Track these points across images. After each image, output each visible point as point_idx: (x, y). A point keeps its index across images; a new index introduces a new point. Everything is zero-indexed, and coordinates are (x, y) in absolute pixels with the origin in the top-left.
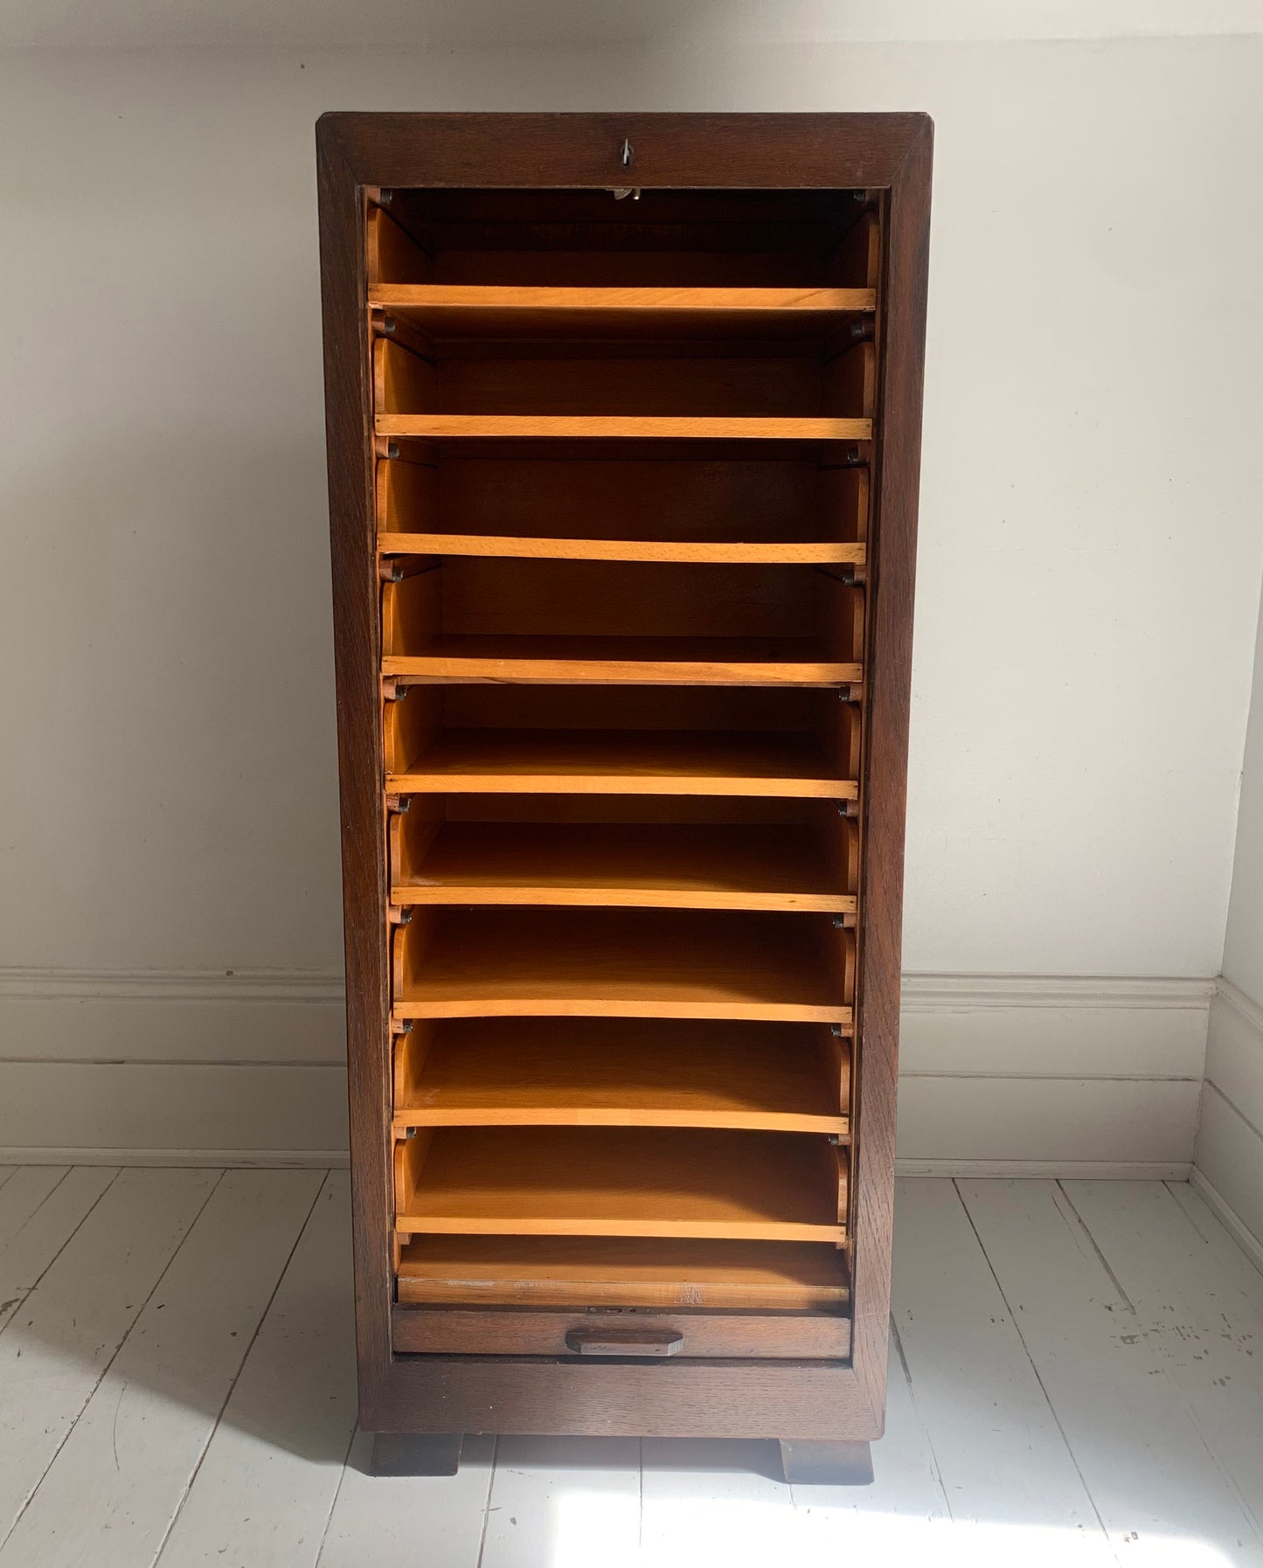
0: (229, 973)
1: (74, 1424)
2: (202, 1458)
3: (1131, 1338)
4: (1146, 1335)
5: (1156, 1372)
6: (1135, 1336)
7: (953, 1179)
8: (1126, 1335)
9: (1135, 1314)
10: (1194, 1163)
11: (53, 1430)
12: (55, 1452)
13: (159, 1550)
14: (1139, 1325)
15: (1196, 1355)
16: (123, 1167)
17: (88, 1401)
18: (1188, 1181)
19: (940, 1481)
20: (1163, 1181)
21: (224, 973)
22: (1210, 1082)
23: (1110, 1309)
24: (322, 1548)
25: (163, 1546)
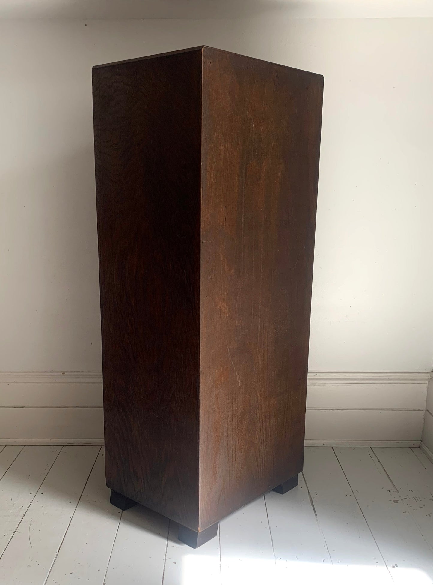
0: (63, 373)
1: (14, 533)
2: (62, 544)
3: (397, 501)
4: (402, 500)
5: (406, 512)
6: (398, 500)
7: (332, 447)
8: (395, 500)
9: (399, 493)
10: (421, 441)
11: (7, 535)
12: (8, 542)
13: (48, 573)
14: (400, 497)
15: (420, 506)
16: (25, 446)
17: (19, 525)
18: (419, 447)
19: (327, 549)
20: (410, 448)
21: (61, 373)
22: (428, 411)
23: (389, 491)
24: (107, 572)
25: (50, 572)
